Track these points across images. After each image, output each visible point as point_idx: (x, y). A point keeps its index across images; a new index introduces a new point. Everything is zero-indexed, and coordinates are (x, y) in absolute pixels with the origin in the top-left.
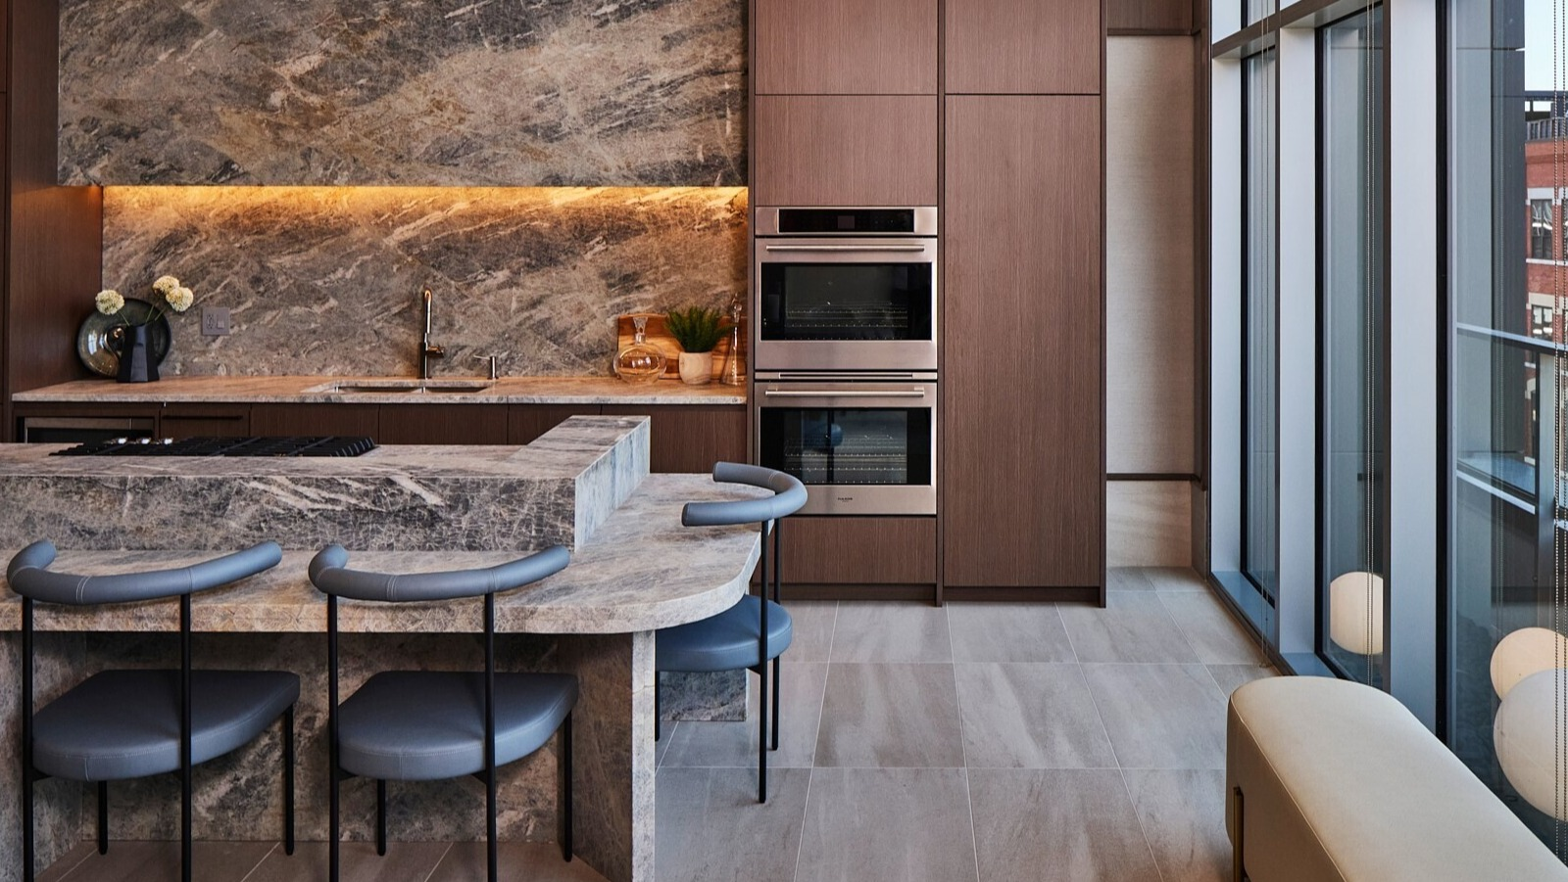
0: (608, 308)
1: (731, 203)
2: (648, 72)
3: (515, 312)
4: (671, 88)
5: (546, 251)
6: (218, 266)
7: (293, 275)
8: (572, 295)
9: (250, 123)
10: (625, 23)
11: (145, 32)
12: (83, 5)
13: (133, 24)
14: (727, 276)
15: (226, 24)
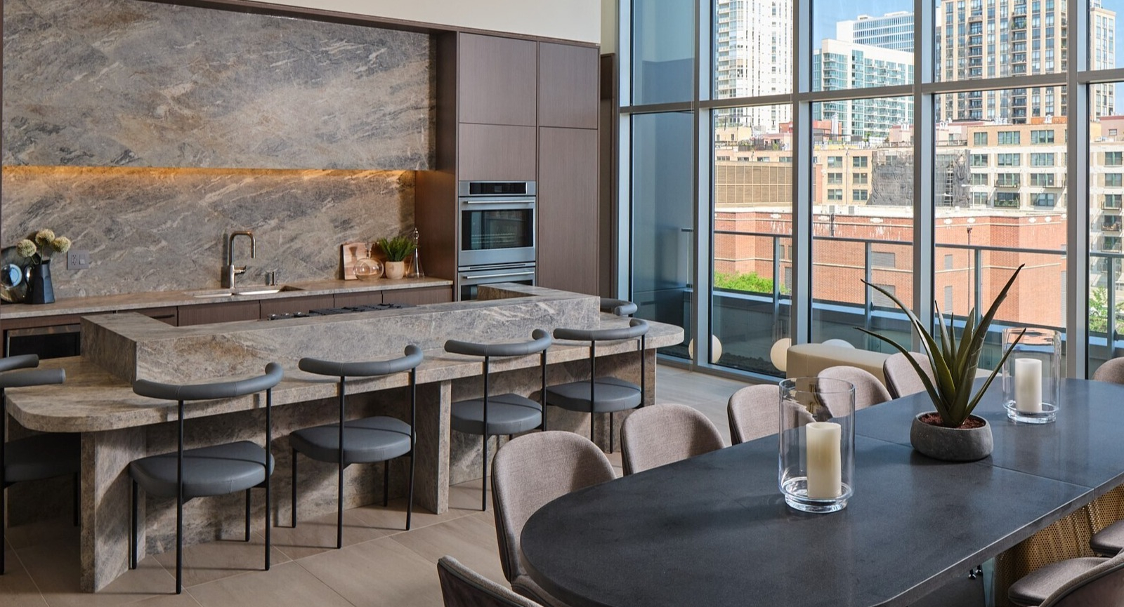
0: (334, 240)
1: (399, 179)
2: (382, 106)
3: (281, 245)
4: (395, 115)
5: (300, 207)
6: (79, 222)
7: (135, 226)
8: (314, 233)
9: (143, 126)
10: (371, 78)
11: (64, 60)
12: (14, 37)
13: (55, 53)
14: (397, 220)
15: (125, 59)
